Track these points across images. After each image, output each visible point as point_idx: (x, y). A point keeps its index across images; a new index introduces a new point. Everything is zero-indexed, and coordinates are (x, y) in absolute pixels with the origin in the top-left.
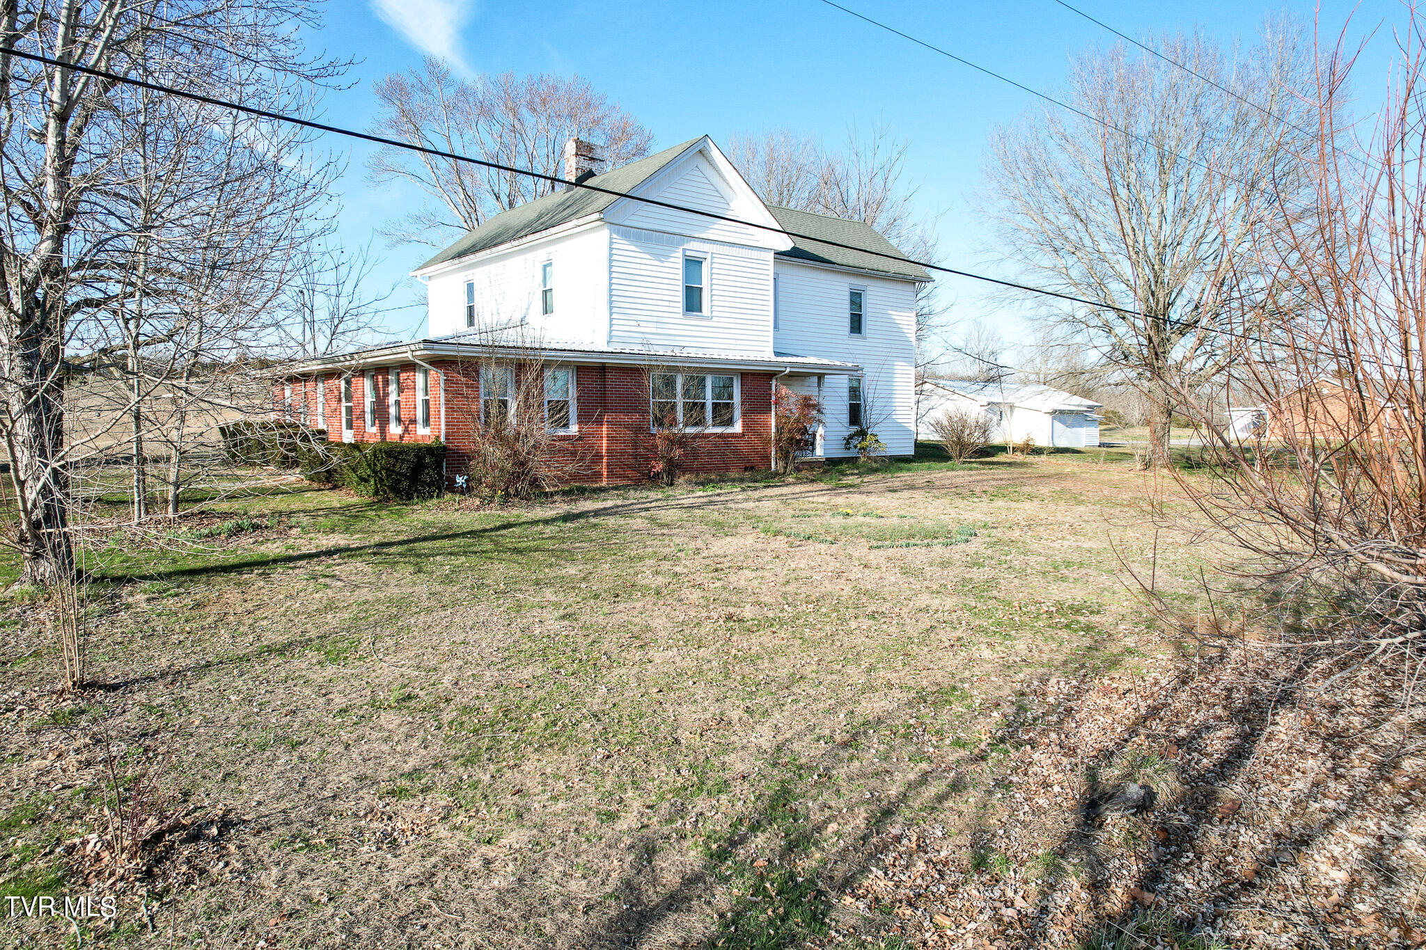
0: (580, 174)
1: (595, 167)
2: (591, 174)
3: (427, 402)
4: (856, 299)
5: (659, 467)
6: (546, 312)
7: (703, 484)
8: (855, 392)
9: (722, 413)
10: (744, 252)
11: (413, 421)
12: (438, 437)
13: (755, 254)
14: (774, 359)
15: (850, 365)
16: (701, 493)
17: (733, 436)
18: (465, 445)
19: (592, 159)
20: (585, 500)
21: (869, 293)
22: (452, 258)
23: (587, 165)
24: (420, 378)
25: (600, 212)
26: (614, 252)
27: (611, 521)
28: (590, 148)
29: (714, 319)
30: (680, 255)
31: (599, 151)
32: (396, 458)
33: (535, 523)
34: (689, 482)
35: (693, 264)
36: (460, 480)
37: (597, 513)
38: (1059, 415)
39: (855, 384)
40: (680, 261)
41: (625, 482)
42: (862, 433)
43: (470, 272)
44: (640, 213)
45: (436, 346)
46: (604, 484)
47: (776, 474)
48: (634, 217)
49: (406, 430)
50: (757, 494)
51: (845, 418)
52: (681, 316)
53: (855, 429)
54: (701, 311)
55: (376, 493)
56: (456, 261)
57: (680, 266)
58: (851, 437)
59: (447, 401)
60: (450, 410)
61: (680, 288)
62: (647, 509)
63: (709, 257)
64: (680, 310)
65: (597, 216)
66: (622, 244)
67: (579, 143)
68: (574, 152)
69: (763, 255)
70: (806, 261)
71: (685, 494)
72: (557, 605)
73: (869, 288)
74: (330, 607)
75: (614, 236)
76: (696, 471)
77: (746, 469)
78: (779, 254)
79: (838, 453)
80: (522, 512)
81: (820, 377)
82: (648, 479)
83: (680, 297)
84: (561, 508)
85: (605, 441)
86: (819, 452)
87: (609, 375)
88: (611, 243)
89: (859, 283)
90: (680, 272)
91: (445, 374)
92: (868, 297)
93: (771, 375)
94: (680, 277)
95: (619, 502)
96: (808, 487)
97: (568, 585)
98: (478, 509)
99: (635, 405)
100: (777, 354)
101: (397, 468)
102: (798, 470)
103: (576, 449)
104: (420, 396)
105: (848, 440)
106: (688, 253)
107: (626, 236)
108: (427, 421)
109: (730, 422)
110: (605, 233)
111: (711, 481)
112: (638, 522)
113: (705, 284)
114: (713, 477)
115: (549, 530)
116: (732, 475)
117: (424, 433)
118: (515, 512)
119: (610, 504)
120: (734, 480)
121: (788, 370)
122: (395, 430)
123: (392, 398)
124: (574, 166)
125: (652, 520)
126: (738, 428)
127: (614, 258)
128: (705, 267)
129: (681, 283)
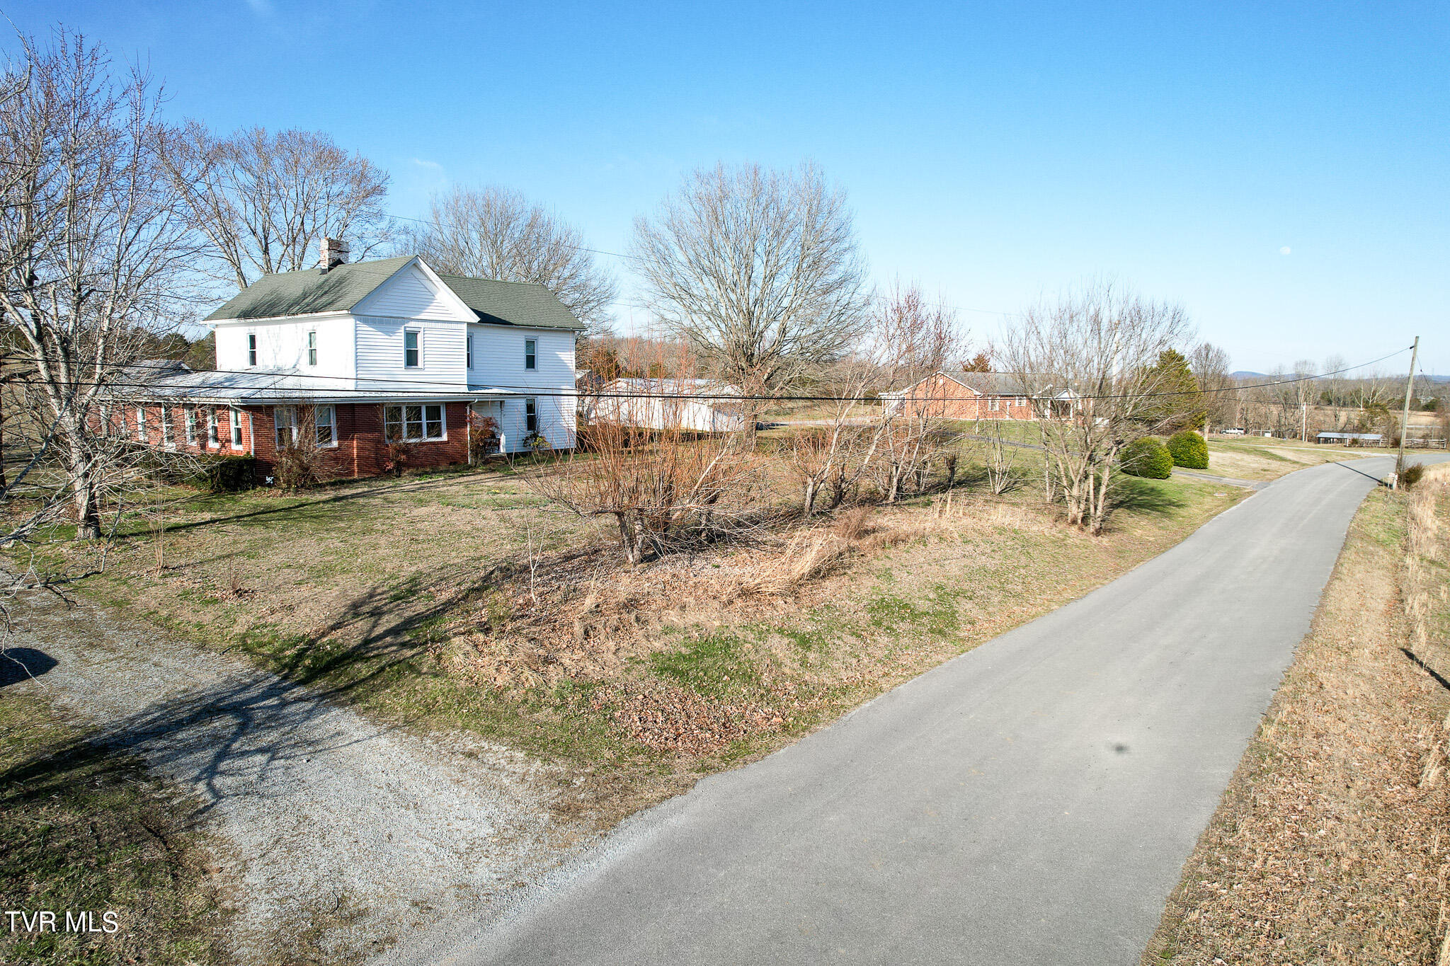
0: (331, 262)
1: (342, 257)
2: (339, 262)
3: (239, 431)
4: (530, 344)
5: (391, 466)
6: (311, 363)
7: (420, 475)
8: (530, 408)
9: (434, 429)
10: (446, 325)
11: (229, 441)
12: (248, 453)
13: (454, 326)
14: (468, 392)
15: (526, 391)
16: (417, 482)
17: (441, 443)
18: (268, 457)
19: (339, 251)
20: (345, 488)
21: (540, 340)
22: (239, 317)
23: (336, 256)
24: (232, 414)
25: (349, 309)
26: (358, 332)
27: (361, 501)
28: (338, 244)
29: (427, 369)
30: (402, 331)
31: (345, 245)
32: (226, 467)
33: (318, 503)
34: (411, 474)
35: (411, 337)
36: (269, 479)
37: (353, 496)
39: (530, 403)
40: (403, 334)
41: (369, 476)
42: (535, 436)
43: (253, 327)
44: (376, 307)
45: (248, 400)
46: (356, 476)
47: (470, 467)
48: (371, 310)
49: (223, 446)
50: (451, 482)
51: (524, 426)
52: (403, 369)
53: (531, 432)
54: (417, 365)
55: (212, 488)
56: (242, 319)
57: (403, 338)
58: (527, 438)
59: (255, 431)
60: (256, 437)
61: (403, 352)
62: (382, 493)
63: (422, 330)
64: (403, 365)
65: (346, 312)
66: (364, 327)
67: (330, 241)
68: (327, 247)
69: (459, 326)
71: (408, 483)
72: (338, 538)
73: (540, 338)
74: (235, 542)
75: (358, 322)
76: (417, 467)
77: (450, 464)
78: (469, 324)
79: (516, 449)
80: (309, 497)
81: (501, 402)
82: (383, 473)
83: (403, 357)
84: (331, 494)
85: (355, 451)
86: (502, 450)
87: (355, 410)
88: (356, 327)
89: (531, 335)
90: (403, 341)
91: (253, 415)
92: (540, 344)
93: (466, 403)
94: (403, 345)
95: (366, 489)
96: (488, 475)
97: (342, 530)
98: (281, 496)
99: (374, 427)
100: (471, 386)
102: (484, 463)
103: (337, 457)
104: (233, 426)
105: (526, 441)
106: (407, 329)
107: (366, 322)
108: (239, 440)
109: (439, 435)
110: (351, 322)
111: (427, 473)
112: (377, 501)
113: (420, 348)
114: (428, 470)
115: (327, 506)
116: (441, 468)
117: (237, 449)
118: (304, 497)
119: (360, 490)
120: (442, 472)
121: (478, 399)
122: (213, 445)
123: (210, 425)
124: (327, 257)
125: (385, 499)
126: (445, 438)
127: (358, 336)
128: (420, 337)
129: (403, 348)
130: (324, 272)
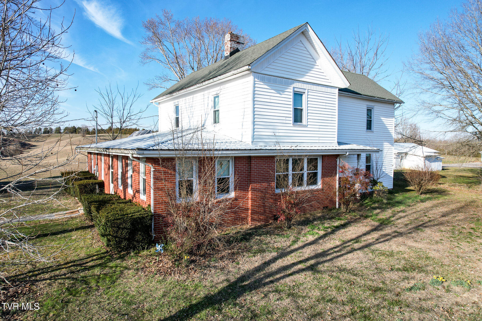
0: (232, 50)
1: (240, 47)
2: (237, 50)
3: (145, 181)
6: (215, 122)
8: (368, 161)
9: (313, 178)
10: (324, 89)
11: (138, 190)
12: (150, 205)
13: (329, 90)
14: (338, 147)
15: (375, 148)
17: (317, 190)
19: (238, 43)
21: (375, 109)
23: (235, 46)
24: (142, 167)
25: (249, 65)
26: (256, 89)
28: (237, 37)
29: (309, 126)
30: (291, 91)
31: (242, 39)
35: (298, 96)
38: (428, 158)
39: (368, 155)
40: (292, 94)
42: (374, 182)
43: (176, 101)
44: (270, 67)
45: (145, 152)
48: (266, 69)
49: (135, 194)
52: (292, 125)
54: (301, 122)
56: (168, 95)
57: (292, 97)
59: (155, 183)
60: (156, 189)
61: (292, 109)
63: (306, 91)
64: (292, 122)
65: (247, 67)
66: (260, 85)
67: (232, 35)
68: (229, 39)
69: (333, 90)
70: (349, 94)
73: (375, 107)
75: (256, 80)
78: (340, 90)
81: (359, 155)
83: (291, 114)
85: (250, 202)
87: (253, 162)
88: (255, 84)
89: (371, 104)
90: (292, 100)
91: (154, 167)
92: (375, 111)
93: (337, 156)
94: (292, 103)
99: (267, 178)
100: (339, 143)
101: (119, 234)
104: (142, 176)
106: (296, 90)
107: (262, 80)
108: (145, 192)
109: (315, 183)
110: (251, 78)
113: (304, 107)
117: (142, 200)
121: (348, 153)
122: (130, 191)
123: (129, 174)
124: (229, 46)
126: (319, 186)
127: (256, 92)
128: (304, 97)
129: (292, 106)
130: (226, 58)
